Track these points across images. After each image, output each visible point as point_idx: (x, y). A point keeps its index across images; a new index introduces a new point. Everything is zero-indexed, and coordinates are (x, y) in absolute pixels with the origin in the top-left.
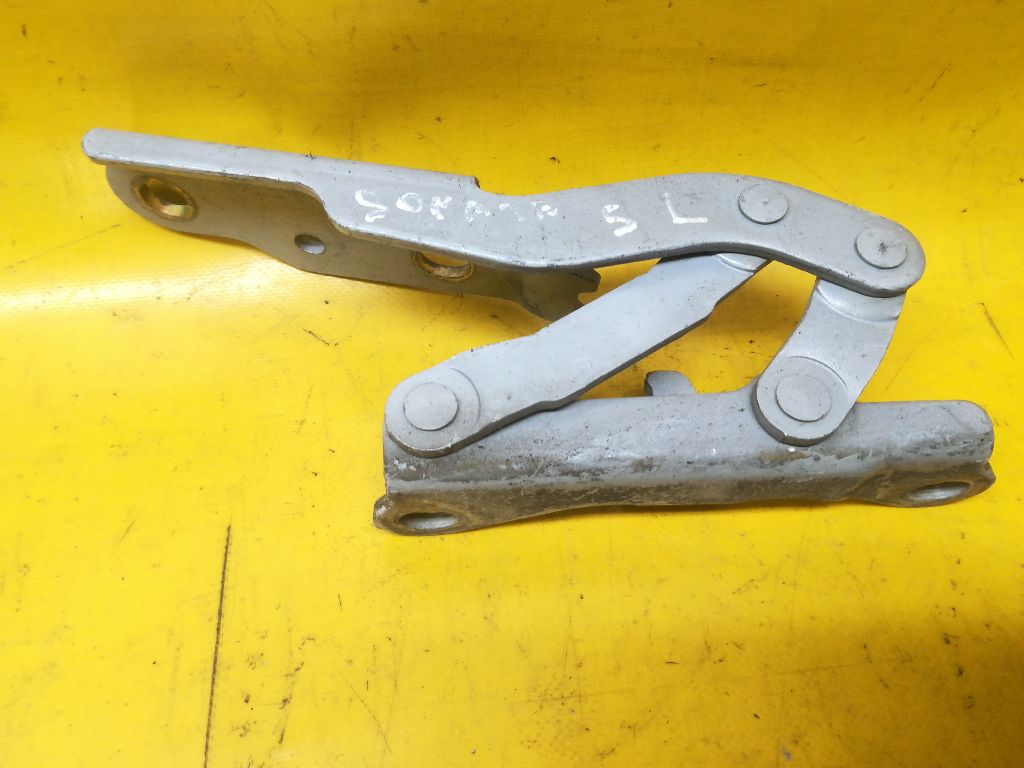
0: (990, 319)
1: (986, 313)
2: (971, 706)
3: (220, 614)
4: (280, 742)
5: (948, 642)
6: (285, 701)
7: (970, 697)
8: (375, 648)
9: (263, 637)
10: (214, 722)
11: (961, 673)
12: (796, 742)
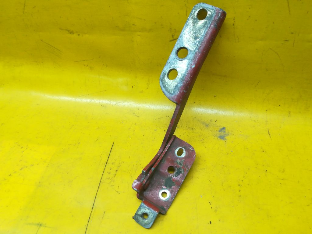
0: (269, 132)
1: (268, 131)
2: (240, 197)
3: (109, 156)
4: (115, 176)
5: (239, 186)
6: (117, 171)
7: (240, 195)
8: (134, 165)
9: (115, 160)
10: (105, 171)
11: (240, 191)
12: (204, 195)
